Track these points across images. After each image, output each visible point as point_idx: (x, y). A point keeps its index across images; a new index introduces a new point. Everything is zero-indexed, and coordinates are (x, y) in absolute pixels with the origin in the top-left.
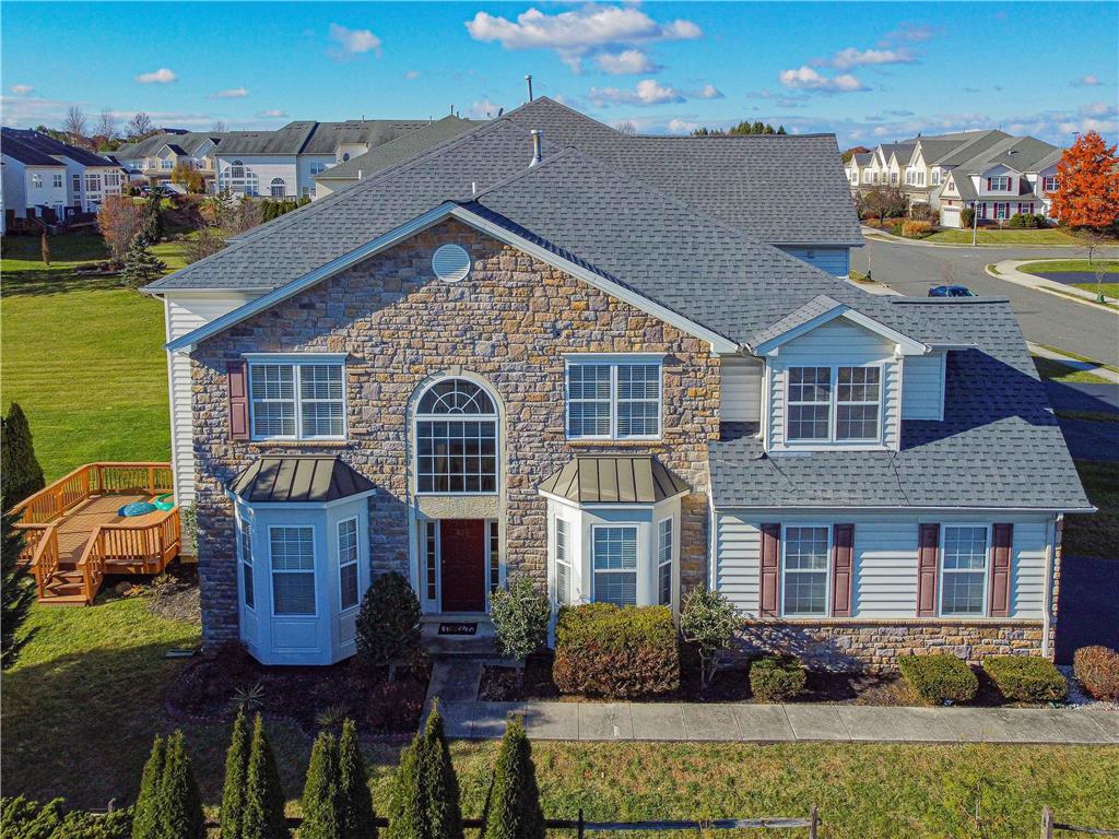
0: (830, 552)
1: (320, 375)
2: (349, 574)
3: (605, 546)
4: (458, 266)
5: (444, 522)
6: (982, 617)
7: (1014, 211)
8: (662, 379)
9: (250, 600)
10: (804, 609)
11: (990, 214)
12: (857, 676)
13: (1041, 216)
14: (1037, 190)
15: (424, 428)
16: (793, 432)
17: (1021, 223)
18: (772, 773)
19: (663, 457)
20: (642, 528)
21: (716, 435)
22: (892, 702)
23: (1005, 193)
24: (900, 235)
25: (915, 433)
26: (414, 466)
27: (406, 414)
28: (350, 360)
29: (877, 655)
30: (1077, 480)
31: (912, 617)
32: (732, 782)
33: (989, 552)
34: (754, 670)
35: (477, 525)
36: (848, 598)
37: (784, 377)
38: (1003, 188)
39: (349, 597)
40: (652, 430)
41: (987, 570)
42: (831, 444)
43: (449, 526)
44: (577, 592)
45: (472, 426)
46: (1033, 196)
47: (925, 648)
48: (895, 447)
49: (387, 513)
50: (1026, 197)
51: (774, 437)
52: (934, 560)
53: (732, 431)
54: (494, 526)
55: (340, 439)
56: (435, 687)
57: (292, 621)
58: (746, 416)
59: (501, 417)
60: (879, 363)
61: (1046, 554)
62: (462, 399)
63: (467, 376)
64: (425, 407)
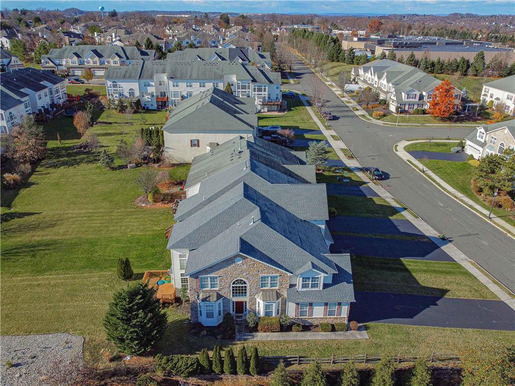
0: (308, 307)
1: (213, 279)
2: (220, 311)
3: (267, 307)
4: (240, 261)
5: (236, 302)
6: (335, 317)
7: (416, 107)
8: (278, 278)
9: (201, 315)
10: (303, 316)
11: (407, 108)
12: (312, 326)
13: (425, 109)
14: (425, 99)
15: (233, 287)
16: (303, 287)
17: (417, 112)
18: (294, 345)
19: (278, 291)
20: (274, 304)
21: (288, 287)
22: (317, 331)
23: (413, 100)
24: (372, 117)
25: (326, 286)
26: (231, 293)
27: (230, 285)
28: (220, 277)
29: (316, 323)
30: (353, 296)
31: (322, 317)
32: (288, 347)
33: (337, 306)
34: (293, 327)
35: (242, 303)
36: (311, 314)
37: (301, 279)
38: (412, 98)
39: (220, 314)
40: (276, 286)
41: (336, 310)
42: (310, 289)
43: (237, 303)
44: (262, 314)
45: (242, 287)
46: (424, 101)
47: (325, 321)
48: (321, 289)
49: (226, 301)
50: (421, 102)
51: (299, 288)
52: (327, 308)
53: (292, 286)
54: (246, 303)
55: (217, 289)
56: (236, 330)
57: (210, 319)
58: (294, 283)
59: (248, 285)
60: (319, 276)
61: (347, 307)
62: (240, 282)
63: (241, 279)
64: (234, 283)
